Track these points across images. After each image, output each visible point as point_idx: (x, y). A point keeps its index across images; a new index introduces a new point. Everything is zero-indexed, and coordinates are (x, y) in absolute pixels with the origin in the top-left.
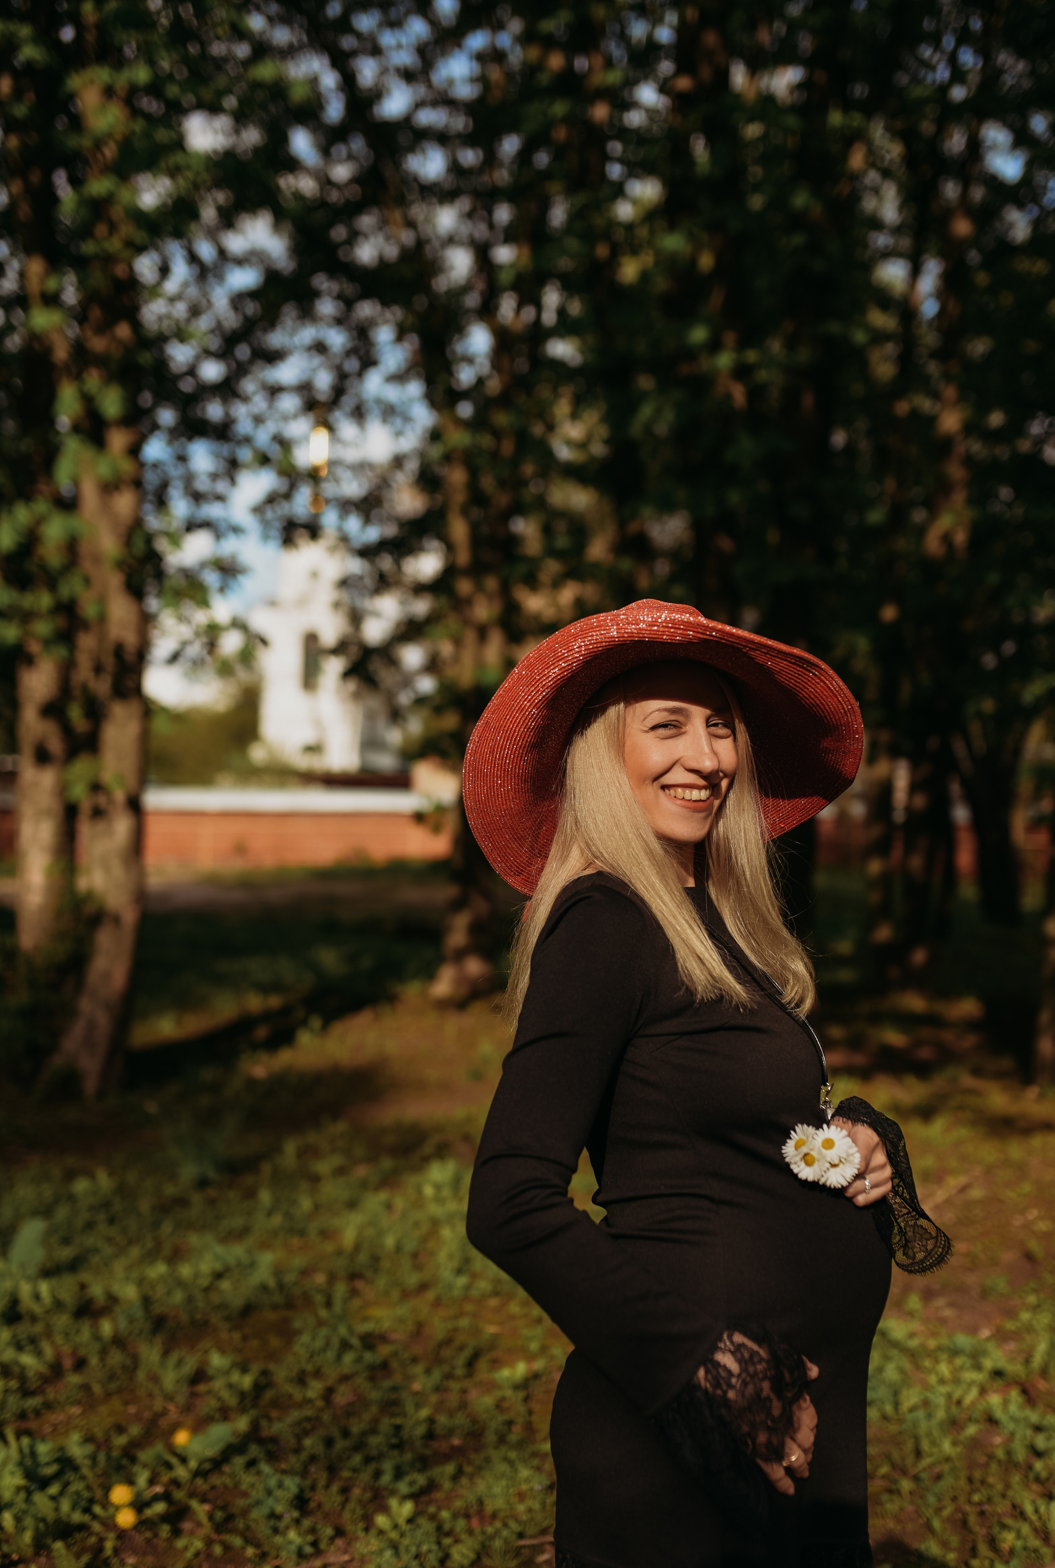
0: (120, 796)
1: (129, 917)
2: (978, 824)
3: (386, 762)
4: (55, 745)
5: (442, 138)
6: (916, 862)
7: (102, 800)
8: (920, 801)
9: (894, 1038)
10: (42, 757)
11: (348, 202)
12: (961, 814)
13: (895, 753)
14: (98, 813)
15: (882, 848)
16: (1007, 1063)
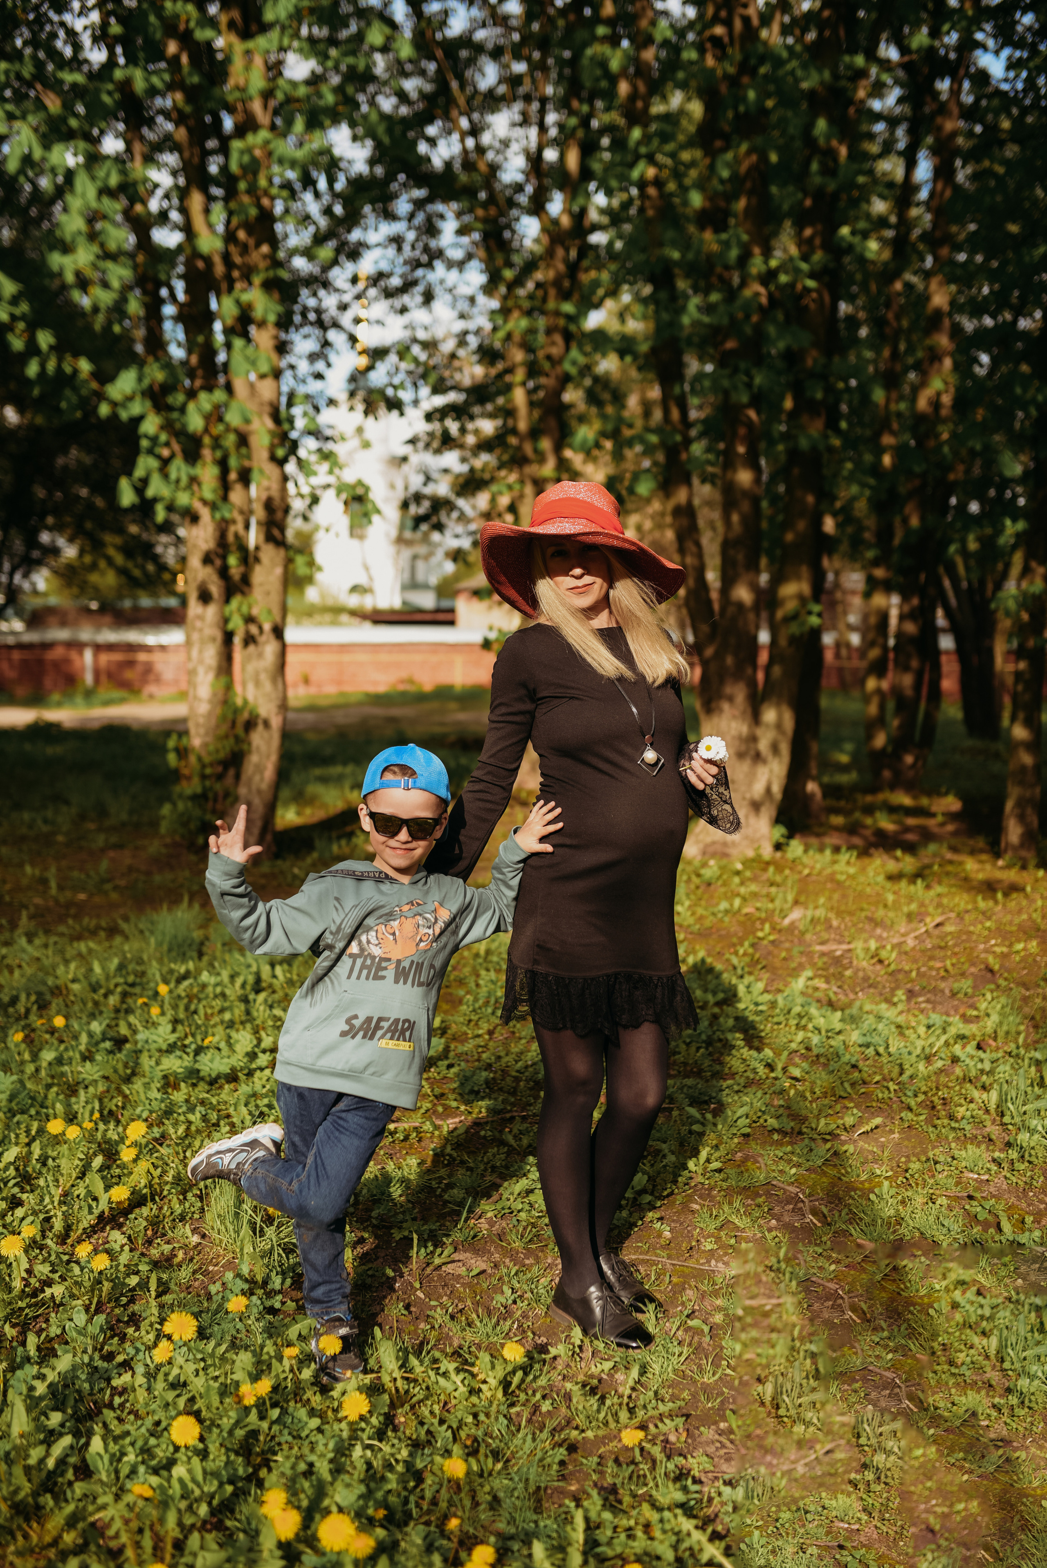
0: (267, 627)
1: (276, 722)
2: (961, 651)
3: (427, 601)
4: (215, 589)
5: (496, 53)
6: (907, 680)
7: (254, 630)
8: (910, 628)
9: (886, 824)
10: (205, 597)
11: (416, 114)
12: (946, 642)
13: (888, 587)
14: (249, 640)
15: (879, 668)
16: (981, 843)
